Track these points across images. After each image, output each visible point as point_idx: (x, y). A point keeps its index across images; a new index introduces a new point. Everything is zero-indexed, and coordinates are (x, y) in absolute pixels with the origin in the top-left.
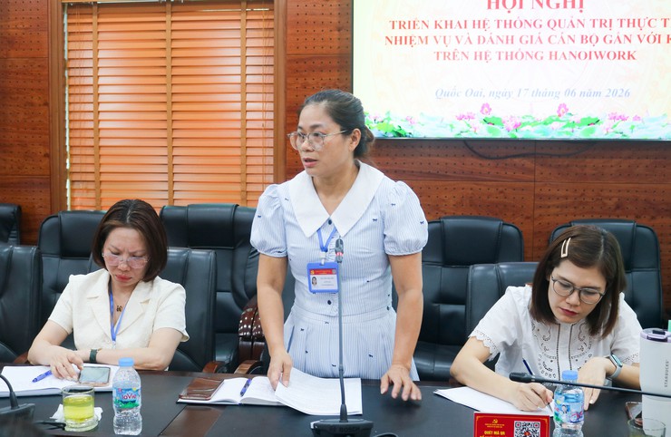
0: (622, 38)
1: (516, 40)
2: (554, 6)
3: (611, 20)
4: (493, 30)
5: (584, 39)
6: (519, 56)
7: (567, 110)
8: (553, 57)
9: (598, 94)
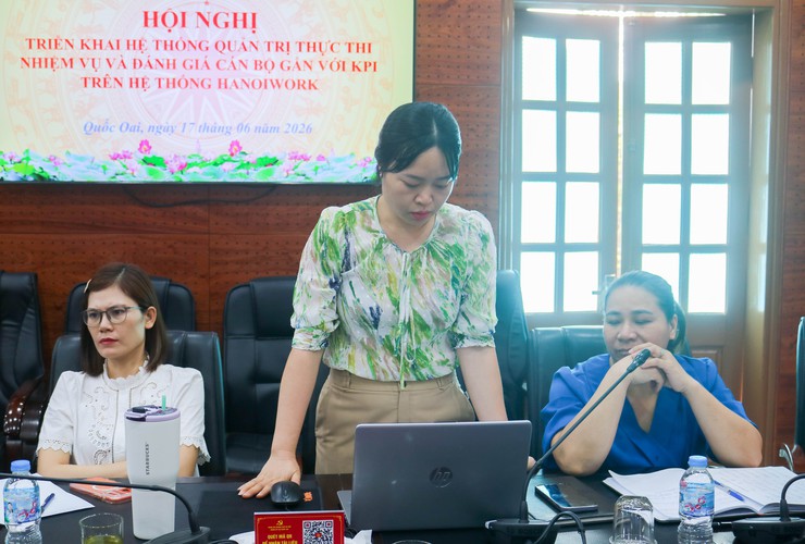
0: (301, 64)
1: (179, 64)
2: (223, 25)
3: (288, 43)
4: (151, 53)
5: (258, 65)
6: (183, 83)
7: (240, 148)
8: (223, 86)
9: (276, 129)
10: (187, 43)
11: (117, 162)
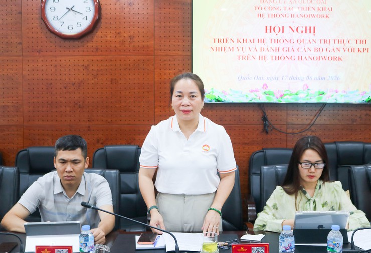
10: (284, 40)
11: (252, 93)
